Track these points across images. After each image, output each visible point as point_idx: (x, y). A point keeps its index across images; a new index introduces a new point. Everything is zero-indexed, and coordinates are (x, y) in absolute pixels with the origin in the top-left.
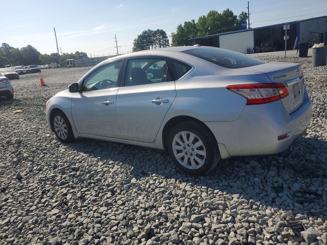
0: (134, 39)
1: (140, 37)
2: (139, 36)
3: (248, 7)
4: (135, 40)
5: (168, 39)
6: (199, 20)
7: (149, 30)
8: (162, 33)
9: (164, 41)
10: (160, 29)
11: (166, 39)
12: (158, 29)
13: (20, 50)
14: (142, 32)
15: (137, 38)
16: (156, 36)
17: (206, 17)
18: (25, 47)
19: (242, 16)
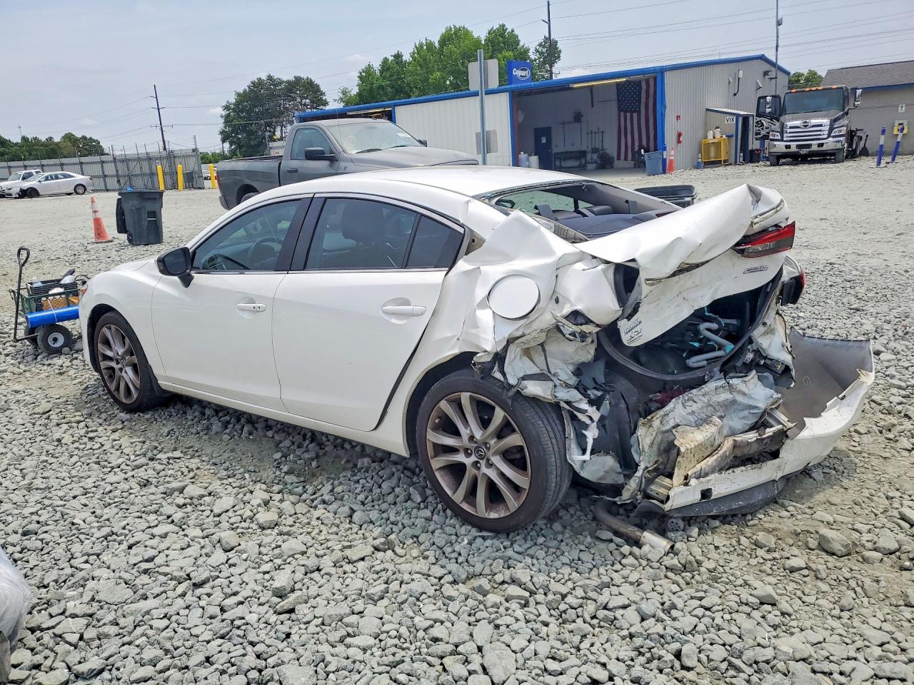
0: (224, 104)
1: (242, 97)
2: (239, 95)
3: (549, 20)
4: (227, 108)
6: (414, 53)
7: (270, 77)
8: (309, 89)
10: (303, 75)
12: (297, 75)
14: (249, 83)
15: (234, 101)
16: (294, 99)
17: (437, 45)
19: (544, 50)
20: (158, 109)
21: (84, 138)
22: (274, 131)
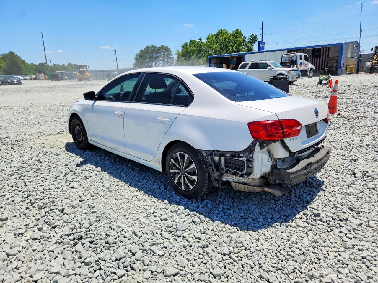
1: (142, 52)
3: (262, 28)
4: (137, 55)
5: (173, 56)
7: (152, 45)
8: (166, 50)
9: (169, 58)
10: (165, 45)
11: (171, 56)
12: (162, 45)
14: (145, 47)
15: (139, 53)
16: (160, 53)
17: (215, 35)
19: (252, 38)
20: (116, 55)
21: (75, 64)
22: (152, 64)
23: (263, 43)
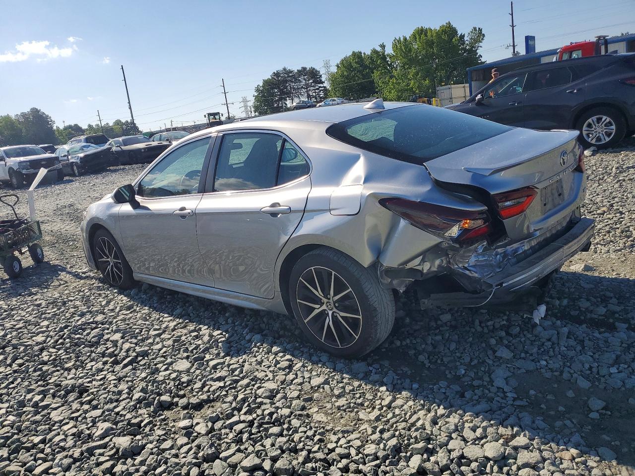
0: (257, 87)
1: (267, 82)
2: (265, 81)
3: (512, 13)
4: (257, 90)
5: (325, 85)
7: (285, 69)
10: (308, 67)
11: (322, 85)
12: (304, 66)
13: (13, 117)
15: (261, 84)
16: (300, 82)
17: (409, 39)
18: (26, 112)
20: (225, 93)
23: (533, 38)
